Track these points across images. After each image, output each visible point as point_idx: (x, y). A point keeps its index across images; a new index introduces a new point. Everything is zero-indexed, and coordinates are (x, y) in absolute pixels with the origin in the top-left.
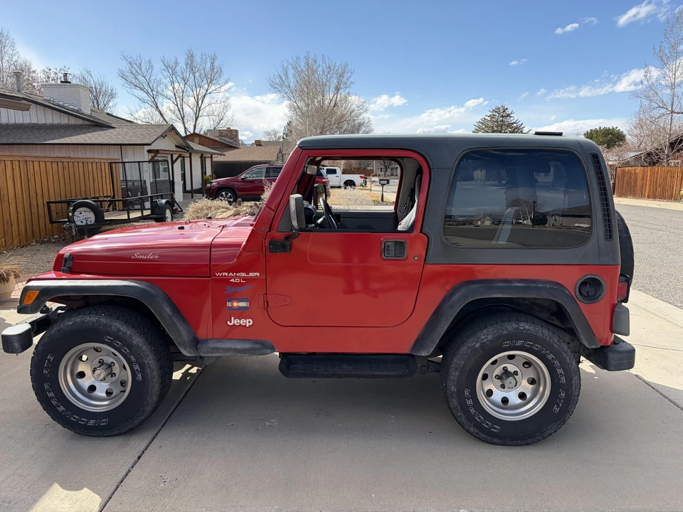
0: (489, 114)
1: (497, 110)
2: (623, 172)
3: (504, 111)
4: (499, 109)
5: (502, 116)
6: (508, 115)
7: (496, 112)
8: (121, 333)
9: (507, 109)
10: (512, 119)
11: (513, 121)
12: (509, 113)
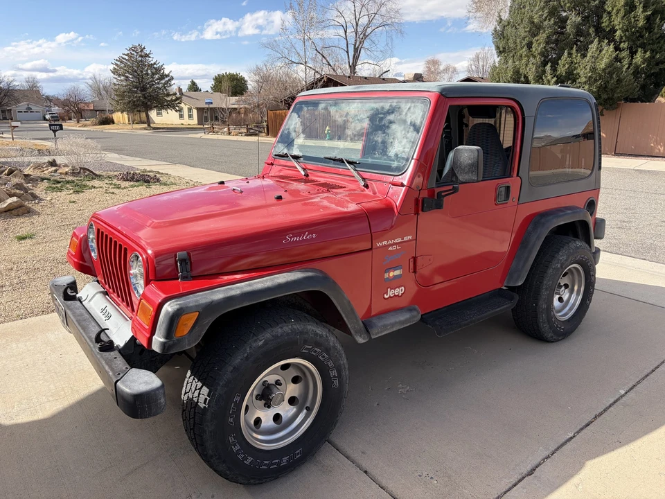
0: (126, 52)
1: (134, 49)
2: (275, 114)
3: (142, 51)
4: (136, 47)
5: (141, 56)
6: (147, 55)
7: (133, 51)
8: (318, 337)
9: (144, 48)
10: (150, 59)
11: (152, 62)
12: (148, 53)
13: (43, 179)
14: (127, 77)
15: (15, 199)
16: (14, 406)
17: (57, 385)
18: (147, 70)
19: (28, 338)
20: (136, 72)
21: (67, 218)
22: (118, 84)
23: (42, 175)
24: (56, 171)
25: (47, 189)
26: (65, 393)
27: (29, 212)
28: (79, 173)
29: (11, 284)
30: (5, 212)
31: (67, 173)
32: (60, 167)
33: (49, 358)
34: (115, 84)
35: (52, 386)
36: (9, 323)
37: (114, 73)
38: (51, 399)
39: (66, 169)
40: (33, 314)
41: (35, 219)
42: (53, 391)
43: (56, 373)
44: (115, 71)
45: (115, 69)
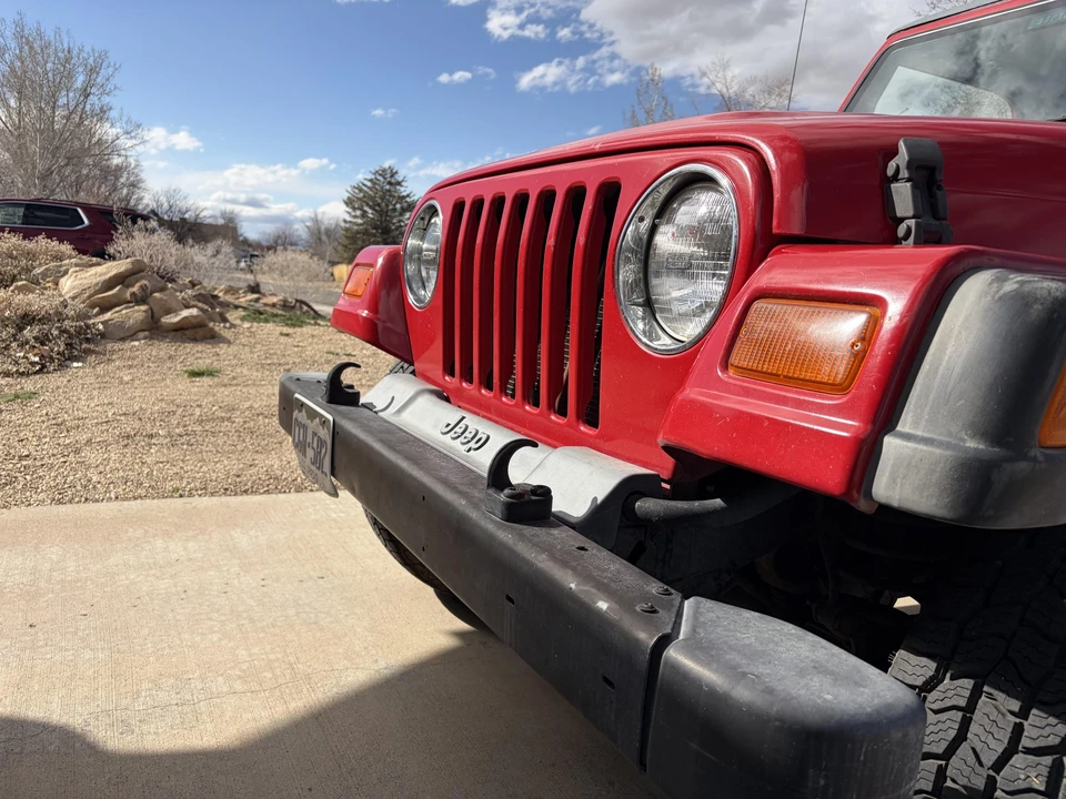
0: (370, 177)
1: (383, 173)
3: (392, 176)
4: (384, 170)
5: (390, 183)
6: (399, 183)
7: (380, 175)
9: (396, 173)
10: (402, 189)
11: (404, 194)
12: (400, 179)
13: (237, 307)
14: (365, 212)
15: (194, 311)
16: (138, 693)
17: (256, 650)
18: (395, 205)
19: (191, 533)
20: (379, 205)
21: (275, 354)
22: (351, 222)
23: (236, 302)
24: (257, 300)
25: (243, 319)
26: (275, 678)
27: (213, 338)
28: (293, 307)
29: (169, 435)
30: (176, 330)
31: (274, 305)
32: (264, 295)
33: (236, 582)
34: (345, 221)
35: (242, 654)
36: (156, 501)
37: (347, 204)
38: (238, 686)
39: (275, 300)
40: (205, 490)
41: (223, 349)
42: (245, 666)
43: (252, 620)
44: (349, 202)
45: (349, 198)
